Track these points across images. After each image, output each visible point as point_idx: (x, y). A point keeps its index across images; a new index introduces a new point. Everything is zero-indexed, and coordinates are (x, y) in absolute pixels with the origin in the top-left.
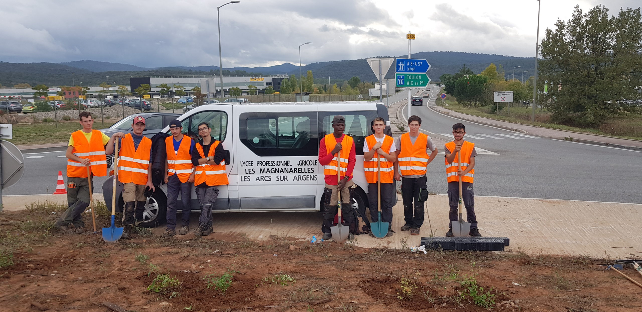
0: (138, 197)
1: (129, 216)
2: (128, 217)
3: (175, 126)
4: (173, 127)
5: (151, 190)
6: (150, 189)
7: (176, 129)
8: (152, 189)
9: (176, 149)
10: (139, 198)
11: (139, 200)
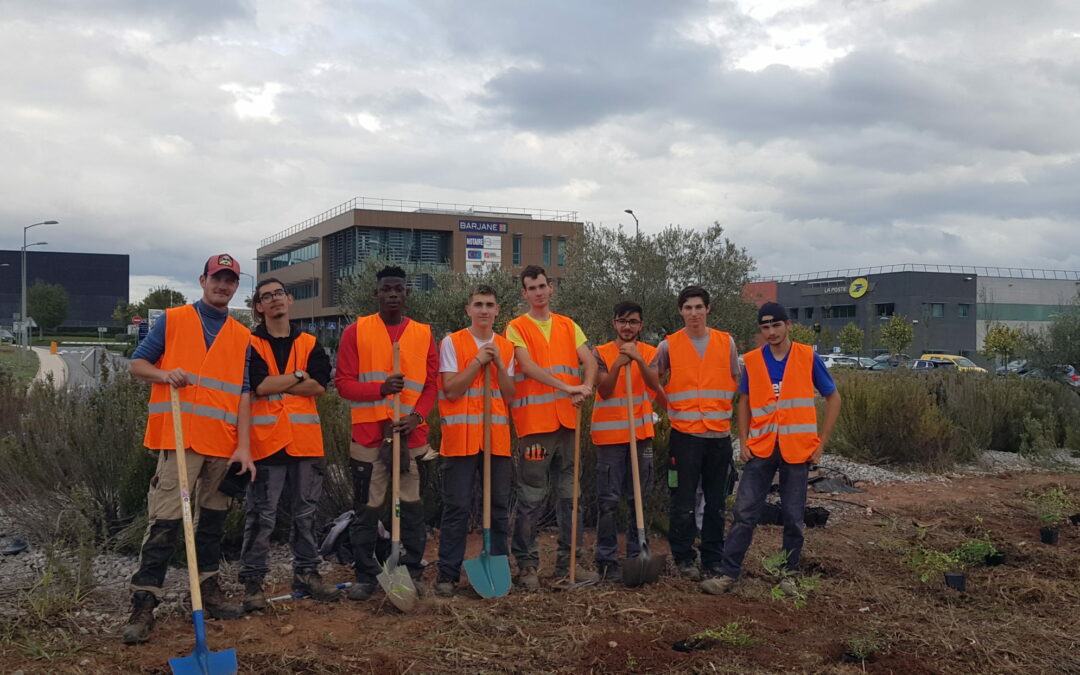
0: (206, 495)
1: (154, 558)
2: (148, 562)
3: (770, 318)
4: (767, 322)
5: (243, 475)
6: (244, 470)
7: (774, 326)
8: (249, 472)
9: (776, 379)
10: (208, 500)
11: (207, 507)
